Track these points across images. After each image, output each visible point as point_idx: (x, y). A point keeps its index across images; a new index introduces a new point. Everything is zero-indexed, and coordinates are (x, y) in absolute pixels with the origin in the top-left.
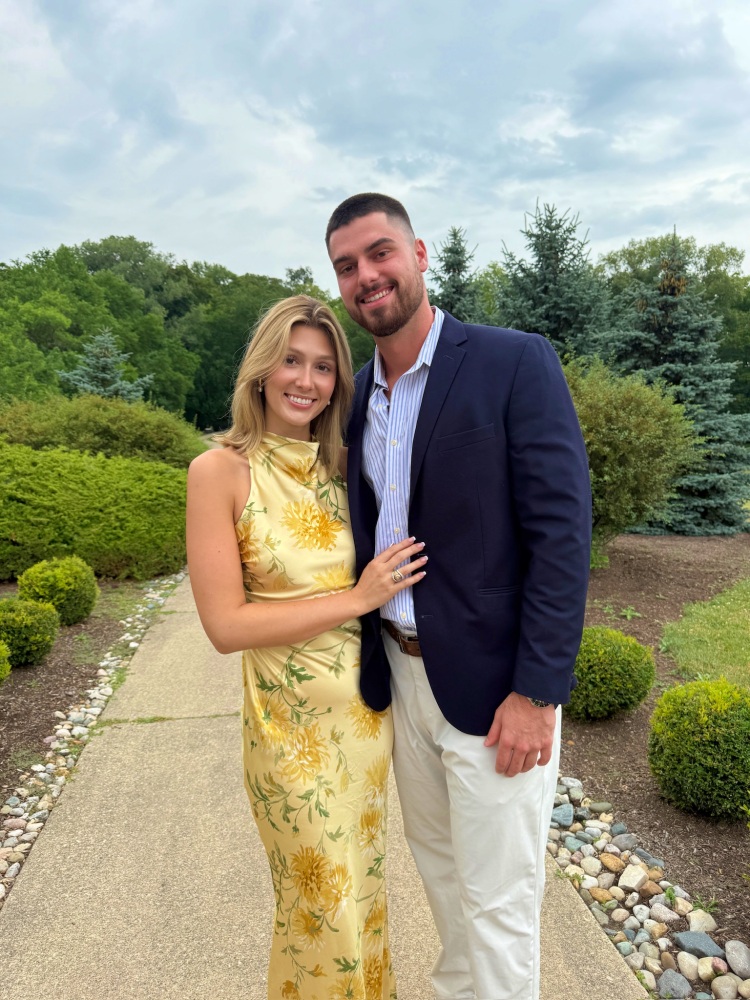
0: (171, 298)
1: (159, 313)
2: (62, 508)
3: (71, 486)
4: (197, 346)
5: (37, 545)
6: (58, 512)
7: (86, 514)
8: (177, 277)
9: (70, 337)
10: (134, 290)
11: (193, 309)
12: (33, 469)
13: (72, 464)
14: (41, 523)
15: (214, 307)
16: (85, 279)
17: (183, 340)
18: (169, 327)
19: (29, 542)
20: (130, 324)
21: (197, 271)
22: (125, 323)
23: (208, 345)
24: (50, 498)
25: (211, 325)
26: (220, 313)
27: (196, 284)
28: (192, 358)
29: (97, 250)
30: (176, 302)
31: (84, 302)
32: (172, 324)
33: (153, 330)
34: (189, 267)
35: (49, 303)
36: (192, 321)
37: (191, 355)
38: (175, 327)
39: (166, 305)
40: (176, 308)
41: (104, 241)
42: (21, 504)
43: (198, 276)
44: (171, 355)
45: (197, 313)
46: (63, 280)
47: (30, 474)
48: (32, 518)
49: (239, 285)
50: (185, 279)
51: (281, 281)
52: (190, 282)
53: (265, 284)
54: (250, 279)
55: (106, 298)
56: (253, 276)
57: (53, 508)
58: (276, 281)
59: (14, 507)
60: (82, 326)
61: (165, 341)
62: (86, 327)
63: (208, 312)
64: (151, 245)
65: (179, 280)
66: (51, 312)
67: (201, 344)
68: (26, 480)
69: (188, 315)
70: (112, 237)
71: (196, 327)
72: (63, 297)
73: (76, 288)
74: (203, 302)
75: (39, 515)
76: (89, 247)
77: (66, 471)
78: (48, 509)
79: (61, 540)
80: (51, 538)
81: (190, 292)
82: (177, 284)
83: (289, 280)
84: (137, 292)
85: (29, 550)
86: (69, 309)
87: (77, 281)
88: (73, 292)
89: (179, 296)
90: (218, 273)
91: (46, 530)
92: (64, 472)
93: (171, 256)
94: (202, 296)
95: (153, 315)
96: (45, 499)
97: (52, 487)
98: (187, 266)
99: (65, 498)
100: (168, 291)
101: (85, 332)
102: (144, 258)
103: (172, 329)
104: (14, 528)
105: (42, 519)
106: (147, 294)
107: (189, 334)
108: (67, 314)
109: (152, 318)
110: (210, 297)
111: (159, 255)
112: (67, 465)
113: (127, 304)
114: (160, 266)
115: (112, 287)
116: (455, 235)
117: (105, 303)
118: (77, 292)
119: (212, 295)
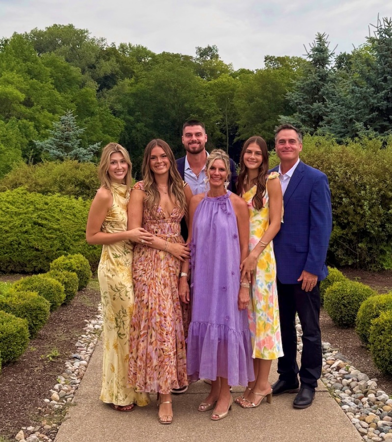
0: (102, 75)
1: (92, 87)
2: (63, 229)
3: (68, 217)
4: (122, 113)
5: (50, 251)
6: (62, 232)
7: (76, 234)
8: (107, 57)
9: (23, 108)
10: (72, 68)
11: (120, 83)
12: (46, 207)
13: (67, 204)
14: (52, 238)
15: (137, 82)
16: (35, 61)
17: (111, 108)
18: (99, 98)
19: (45, 249)
20: (71, 97)
21: (123, 52)
22: (66, 96)
23: (131, 112)
24: (57, 223)
25: (134, 95)
26: (141, 86)
27: (123, 63)
28: (118, 123)
29: (43, 36)
30: (106, 78)
31: (35, 80)
32: (103, 95)
33: (88, 101)
34: (117, 48)
35: (8, 82)
36: (119, 92)
37: (117, 120)
38: (105, 97)
39: (98, 81)
40: (106, 82)
41: (49, 29)
42: (40, 227)
43: (124, 56)
44: (101, 121)
45: (123, 86)
46: (18, 63)
47: (44, 210)
48: (47, 235)
49: (157, 63)
50: (113, 59)
51: (191, 57)
52: (117, 61)
53: (179, 61)
54: (167, 57)
55: (51, 76)
56: (168, 54)
57: (59, 230)
58: (187, 58)
59: (37, 229)
60: (32, 99)
61: (97, 110)
62: (36, 99)
63: (131, 85)
64: (87, 31)
65: (109, 60)
66: (10, 89)
67: (126, 111)
68: (43, 213)
69: (115, 87)
70: (55, 25)
71: (121, 97)
72: (19, 77)
73: (29, 69)
74: (128, 77)
75: (50, 233)
76: (36, 34)
77: (64, 208)
78: (56, 230)
79: (63, 248)
80: (57, 247)
81: (117, 69)
82: (107, 63)
83: (198, 57)
84: (75, 71)
85: (45, 254)
86: (23, 86)
87: (29, 63)
88: (26, 72)
89: (109, 72)
90: (140, 53)
91: (55, 242)
92: (63, 208)
93: (102, 40)
94: (127, 72)
95: (88, 89)
96: (54, 224)
97: (57, 217)
98: (115, 48)
99: (65, 224)
100: (100, 68)
101: (35, 104)
102: (81, 42)
103: (102, 99)
104: (37, 241)
105: (52, 236)
106: (83, 72)
107: (116, 103)
108: (21, 90)
109: (87, 91)
110: (134, 72)
111: (93, 40)
112: (65, 204)
113: (68, 81)
114: (93, 49)
115: (56, 67)
116: (320, 38)
117: (51, 80)
118: (29, 72)
119: (135, 71)
